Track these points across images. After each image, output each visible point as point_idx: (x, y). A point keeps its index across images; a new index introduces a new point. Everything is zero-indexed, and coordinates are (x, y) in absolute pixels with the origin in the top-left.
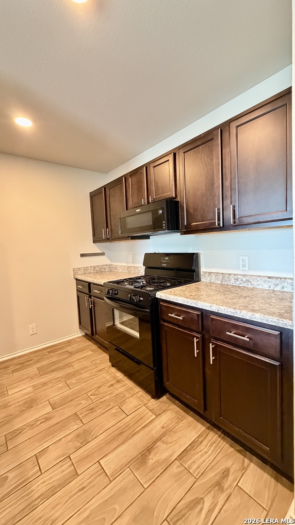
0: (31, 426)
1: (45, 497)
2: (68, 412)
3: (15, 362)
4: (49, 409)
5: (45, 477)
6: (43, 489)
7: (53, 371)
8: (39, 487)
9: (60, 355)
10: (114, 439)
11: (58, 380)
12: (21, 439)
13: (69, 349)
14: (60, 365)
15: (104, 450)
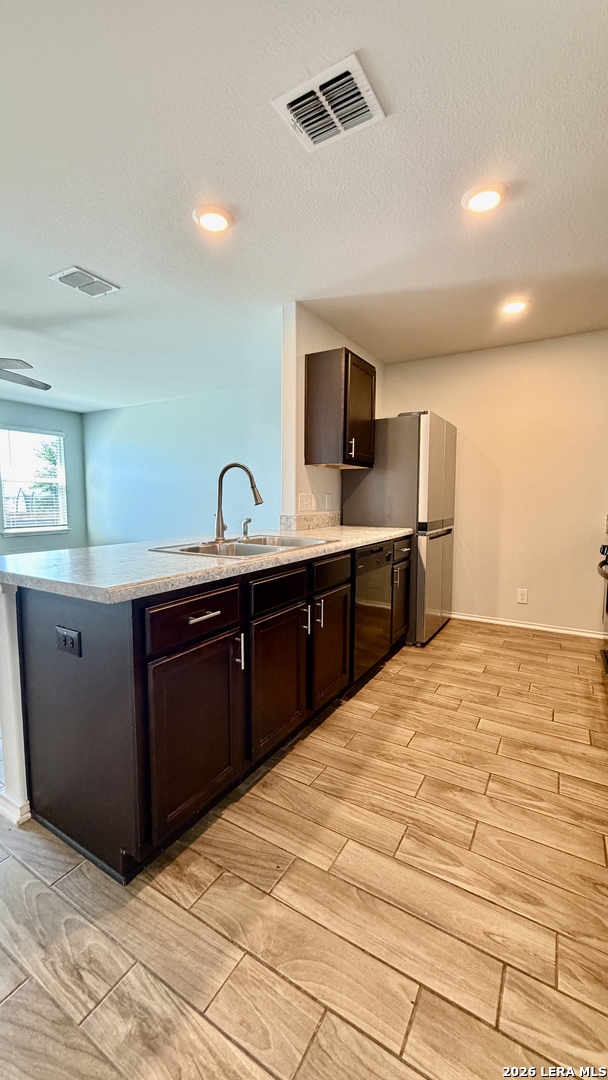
0: (454, 670)
1: (424, 701)
2: (493, 681)
3: (490, 627)
4: (481, 671)
5: (435, 696)
6: (427, 698)
7: (518, 650)
8: (427, 697)
9: (545, 643)
10: (512, 720)
11: (515, 659)
12: (440, 671)
13: (564, 643)
14: (531, 650)
15: (491, 717)
